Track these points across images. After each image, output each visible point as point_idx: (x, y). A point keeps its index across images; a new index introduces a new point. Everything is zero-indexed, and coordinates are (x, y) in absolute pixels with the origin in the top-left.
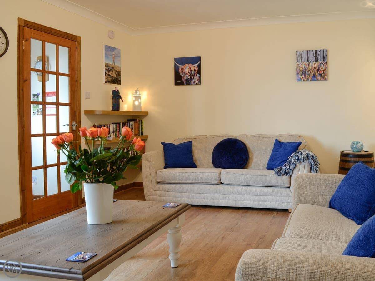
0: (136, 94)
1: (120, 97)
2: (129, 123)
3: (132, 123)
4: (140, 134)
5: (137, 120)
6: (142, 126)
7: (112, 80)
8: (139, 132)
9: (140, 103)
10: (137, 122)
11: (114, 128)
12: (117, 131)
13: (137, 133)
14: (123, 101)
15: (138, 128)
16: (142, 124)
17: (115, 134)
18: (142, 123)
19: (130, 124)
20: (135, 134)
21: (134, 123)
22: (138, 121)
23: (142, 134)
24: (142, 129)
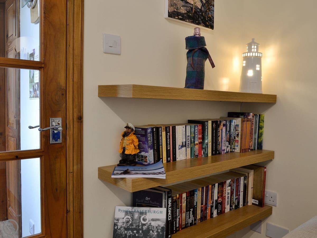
0: (250, 50)
1: (205, 54)
2: (231, 122)
3: (237, 121)
4: (255, 148)
5: (249, 114)
6: (260, 128)
7: (188, 12)
8: (253, 144)
9: (258, 74)
10: (250, 120)
11: (188, 134)
12: (196, 142)
13: (247, 147)
14: (213, 66)
15: (251, 133)
16: (261, 124)
17: (189, 150)
18: (261, 120)
19: (233, 124)
20: (243, 148)
21: (243, 121)
22: (250, 117)
23: (260, 146)
24: (260, 135)
